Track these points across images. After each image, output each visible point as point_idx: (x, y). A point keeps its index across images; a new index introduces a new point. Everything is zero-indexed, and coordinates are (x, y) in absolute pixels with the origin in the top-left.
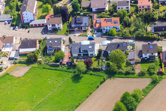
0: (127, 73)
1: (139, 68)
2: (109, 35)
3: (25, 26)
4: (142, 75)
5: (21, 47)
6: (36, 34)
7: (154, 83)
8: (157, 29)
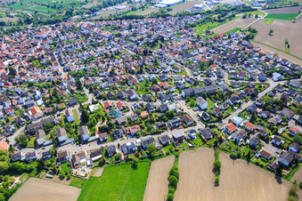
0: (160, 156)
1: (164, 151)
2: (136, 136)
3: (86, 142)
4: (168, 154)
5: (91, 156)
6: (95, 146)
7: (177, 157)
8: (160, 127)
